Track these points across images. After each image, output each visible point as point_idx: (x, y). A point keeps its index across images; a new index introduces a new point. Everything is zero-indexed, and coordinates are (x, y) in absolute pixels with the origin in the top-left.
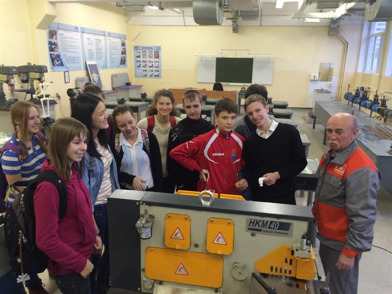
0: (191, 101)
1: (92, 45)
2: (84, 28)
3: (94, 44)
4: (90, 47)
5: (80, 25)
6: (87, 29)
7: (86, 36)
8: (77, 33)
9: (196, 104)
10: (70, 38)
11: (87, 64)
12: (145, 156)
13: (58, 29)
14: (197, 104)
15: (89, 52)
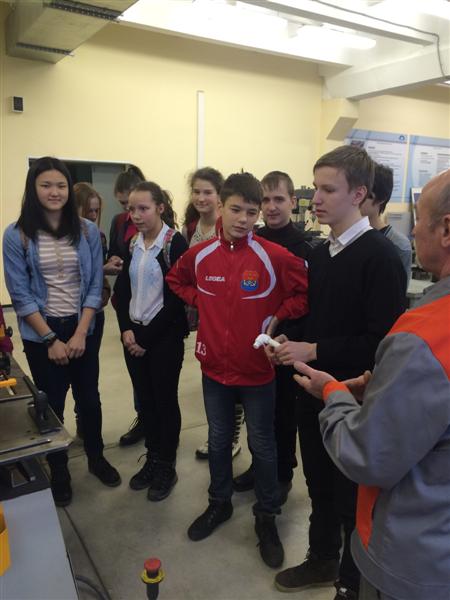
0: (271, 190)
1: (429, 163)
2: (416, 137)
3: (434, 163)
4: (424, 167)
5: (408, 132)
6: (423, 137)
7: (419, 149)
8: (401, 146)
9: (279, 195)
10: (387, 153)
11: (413, 193)
12: (157, 269)
13: (367, 139)
14: (283, 195)
15: (421, 175)
